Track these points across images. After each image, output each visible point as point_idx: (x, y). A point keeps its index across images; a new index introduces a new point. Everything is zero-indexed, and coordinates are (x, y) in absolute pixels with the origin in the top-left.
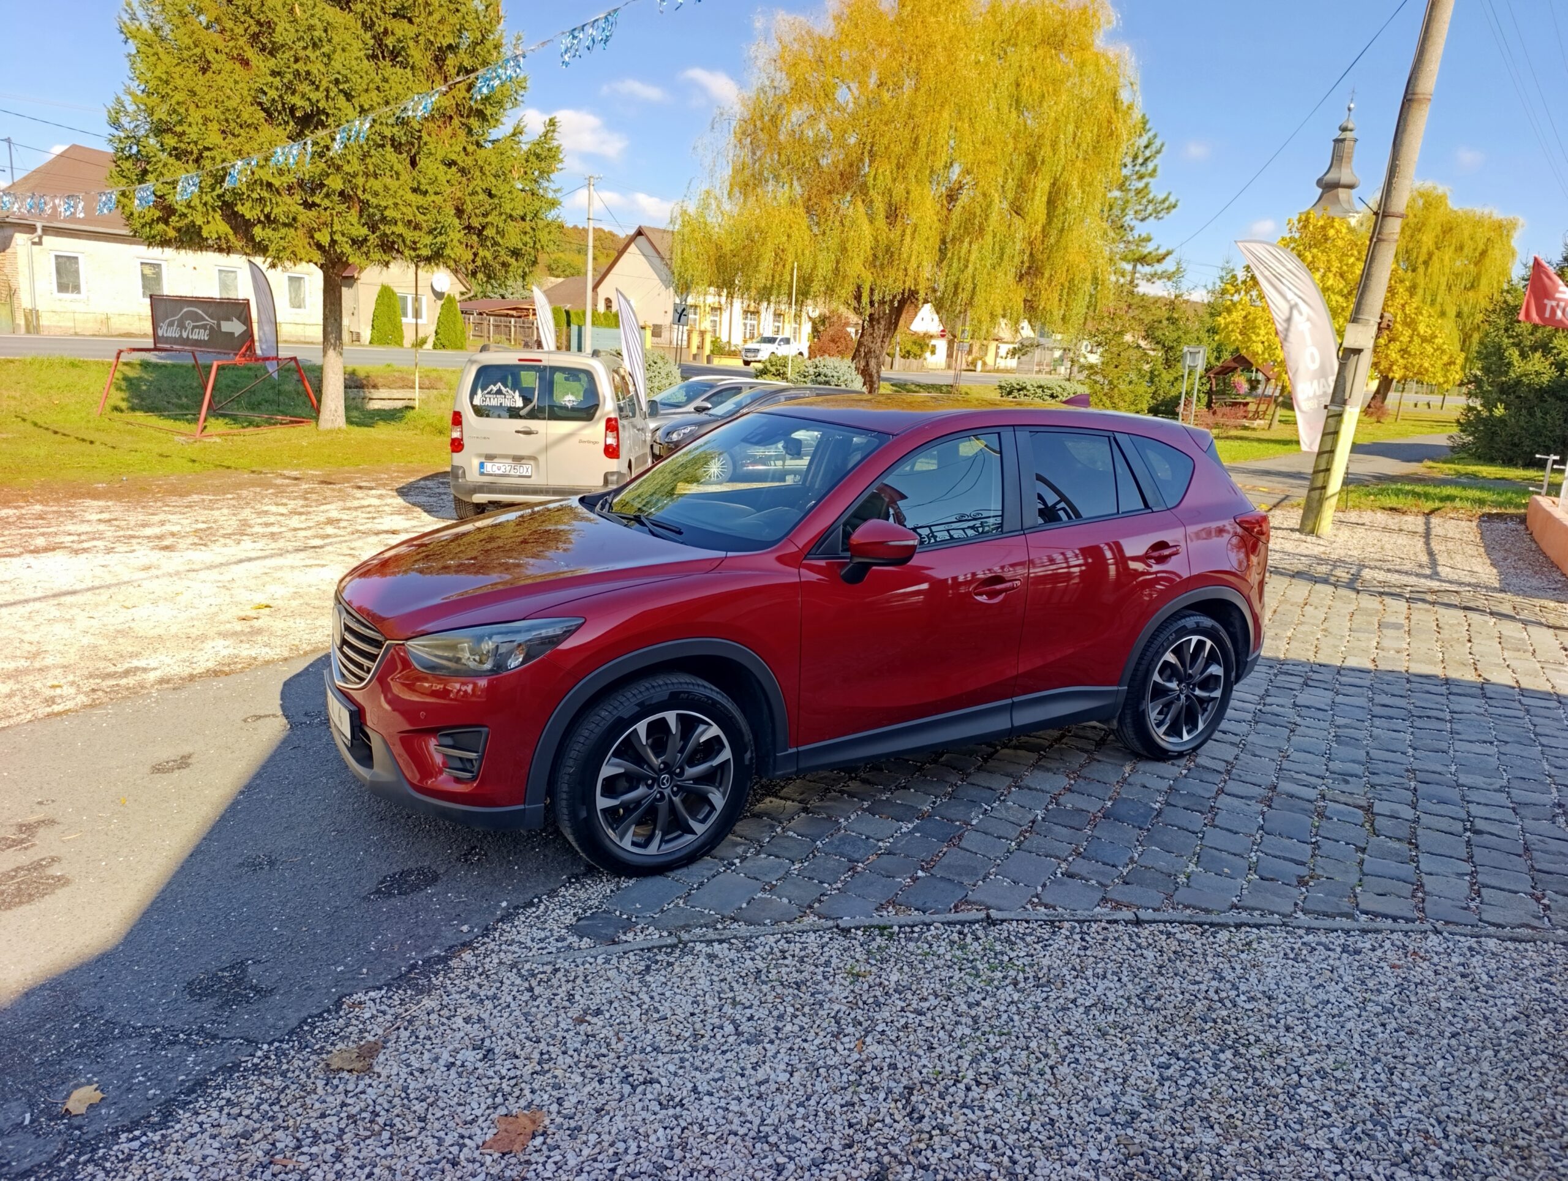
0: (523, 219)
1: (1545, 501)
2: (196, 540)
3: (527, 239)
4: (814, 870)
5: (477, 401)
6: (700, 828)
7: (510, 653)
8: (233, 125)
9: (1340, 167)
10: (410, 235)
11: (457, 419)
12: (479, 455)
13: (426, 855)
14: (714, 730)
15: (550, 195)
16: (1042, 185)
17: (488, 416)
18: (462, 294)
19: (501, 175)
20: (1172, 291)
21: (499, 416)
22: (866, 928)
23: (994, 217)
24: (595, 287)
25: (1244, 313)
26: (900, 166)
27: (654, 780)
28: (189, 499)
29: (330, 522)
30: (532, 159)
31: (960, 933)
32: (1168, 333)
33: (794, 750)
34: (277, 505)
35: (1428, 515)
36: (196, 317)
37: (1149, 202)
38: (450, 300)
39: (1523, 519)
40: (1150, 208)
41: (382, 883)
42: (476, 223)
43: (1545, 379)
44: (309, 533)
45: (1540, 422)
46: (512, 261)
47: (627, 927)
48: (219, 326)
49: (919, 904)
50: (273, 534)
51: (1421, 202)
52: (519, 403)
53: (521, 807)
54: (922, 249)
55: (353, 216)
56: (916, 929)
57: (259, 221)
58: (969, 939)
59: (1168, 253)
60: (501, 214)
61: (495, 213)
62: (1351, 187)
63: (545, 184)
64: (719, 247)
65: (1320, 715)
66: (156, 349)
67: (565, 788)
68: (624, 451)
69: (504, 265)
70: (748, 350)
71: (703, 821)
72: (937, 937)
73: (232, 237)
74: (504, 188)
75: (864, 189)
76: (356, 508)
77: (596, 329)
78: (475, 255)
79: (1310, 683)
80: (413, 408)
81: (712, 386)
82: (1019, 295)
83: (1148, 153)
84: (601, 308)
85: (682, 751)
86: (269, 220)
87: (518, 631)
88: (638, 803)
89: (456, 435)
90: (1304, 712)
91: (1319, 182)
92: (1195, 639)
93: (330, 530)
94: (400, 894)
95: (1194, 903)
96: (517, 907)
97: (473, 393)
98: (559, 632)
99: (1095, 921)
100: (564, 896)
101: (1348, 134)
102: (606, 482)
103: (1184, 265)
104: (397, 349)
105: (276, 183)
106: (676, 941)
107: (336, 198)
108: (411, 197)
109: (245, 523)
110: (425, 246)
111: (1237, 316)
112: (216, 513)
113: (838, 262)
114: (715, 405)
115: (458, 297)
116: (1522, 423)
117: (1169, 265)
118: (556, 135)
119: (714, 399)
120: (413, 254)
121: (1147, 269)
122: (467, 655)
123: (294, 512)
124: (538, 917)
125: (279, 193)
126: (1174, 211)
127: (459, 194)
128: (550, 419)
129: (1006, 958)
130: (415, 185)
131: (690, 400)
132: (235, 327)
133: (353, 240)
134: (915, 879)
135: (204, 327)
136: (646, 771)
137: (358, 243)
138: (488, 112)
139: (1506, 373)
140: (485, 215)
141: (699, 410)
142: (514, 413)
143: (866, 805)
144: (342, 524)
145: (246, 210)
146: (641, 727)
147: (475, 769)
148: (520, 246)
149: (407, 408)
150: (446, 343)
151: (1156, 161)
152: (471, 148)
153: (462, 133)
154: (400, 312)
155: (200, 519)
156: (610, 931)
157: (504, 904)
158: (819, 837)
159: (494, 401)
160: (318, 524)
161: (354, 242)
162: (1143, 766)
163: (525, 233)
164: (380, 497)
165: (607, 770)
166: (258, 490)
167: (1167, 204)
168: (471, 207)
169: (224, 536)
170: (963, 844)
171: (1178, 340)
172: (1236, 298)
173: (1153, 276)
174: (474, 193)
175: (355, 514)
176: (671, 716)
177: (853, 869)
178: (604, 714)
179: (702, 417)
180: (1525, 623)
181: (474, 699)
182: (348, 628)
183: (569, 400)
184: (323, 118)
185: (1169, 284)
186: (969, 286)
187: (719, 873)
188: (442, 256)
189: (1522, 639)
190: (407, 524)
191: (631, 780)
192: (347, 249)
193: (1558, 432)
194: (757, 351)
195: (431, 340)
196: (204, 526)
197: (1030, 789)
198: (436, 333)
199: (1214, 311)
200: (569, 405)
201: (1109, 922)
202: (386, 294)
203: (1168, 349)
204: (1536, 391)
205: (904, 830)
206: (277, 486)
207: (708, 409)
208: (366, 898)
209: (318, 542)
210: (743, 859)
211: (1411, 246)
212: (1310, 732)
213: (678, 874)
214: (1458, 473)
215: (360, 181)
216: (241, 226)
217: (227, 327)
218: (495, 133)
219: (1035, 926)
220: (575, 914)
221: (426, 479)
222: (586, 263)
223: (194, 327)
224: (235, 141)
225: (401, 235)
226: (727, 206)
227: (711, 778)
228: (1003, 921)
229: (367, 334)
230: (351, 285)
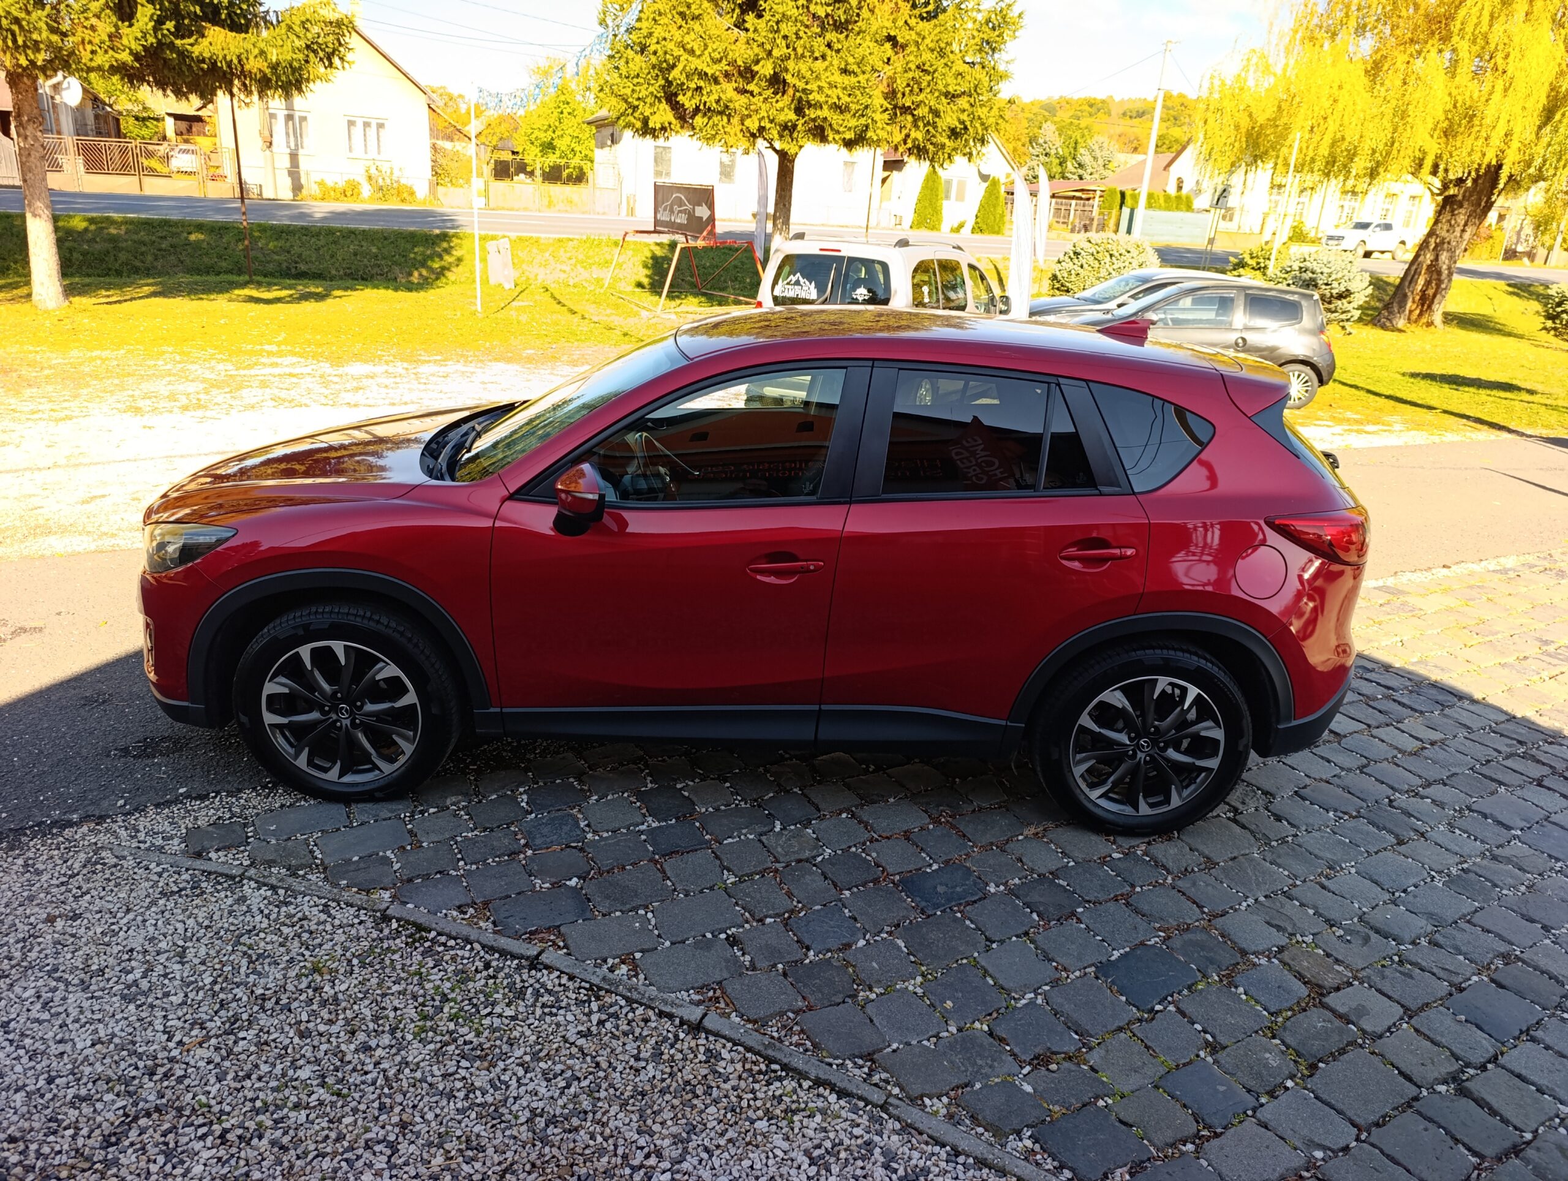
5: (777, 292)
6: (387, 767)
14: (393, 670)
24: (1167, 166)
33: (497, 710)
38: (995, 183)
48: (694, 210)
52: (814, 295)
53: (186, 704)
54: (1518, 110)
57: (701, 110)
64: (1253, 117)
66: (655, 232)
73: (675, 125)
78: (908, 136)
84: (1172, 190)
92: (1164, 680)
97: (775, 283)
98: (213, 540)
113: (1395, 131)
125: (714, 82)
135: (685, 211)
146: (304, 652)
150: (985, 227)
154: (942, 195)
156: (210, 844)
157: (183, 790)
159: (791, 292)
165: (272, 687)
176: (337, 647)
177: (515, 854)
183: (861, 293)
195: (970, 223)
198: (976, 217)
200: (860, 299)
201: (662, 1014)
202: (931, 180)
217: (698, 211)
223: (679, 212)
229: (909, 217)
230: (900, 169)
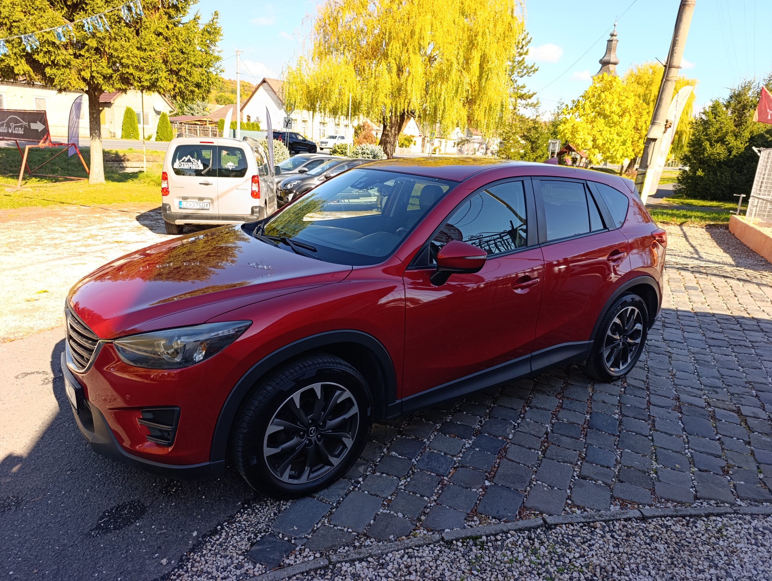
0: (201, 67)
1: (739, 218)
2: (7, 249)
3: (204, 77)
4: (415, 485)
5: (176, 166)
6: (335, 461)
7: (194, 350)
8: (30, 8)
9: (610, 54)
10: (137, 74)
11: (165, 177)
12: (179, 197)
13: (137, 489)
14: (347, 394)
15: (216, 54)
16: (476, 55)
17: (184, 175)
18: (171, 112)
19: (189, 41)
20: (535, 113)
21: (190, 175)
22: (464, 540)
23: (454, 71)
24: (241, 110)
25: (572, 124)
26: (404, 44)
27: (305, 432)
28: (8, 224)
29: (91, 236)
30: (206, 33)
31: (530, 538)
32: (533, 134)
33: (400, 401)
34: (61, 226)
35: (681, 225)
36: (16, 121)
37: (525, 67)
38: (164, 115)
39: (727, 227)
40: (525, 71)
41: (102, 518)
42: (174, 68)
43: (722, 156)
44: (78, 244)
45: (719, 178)
46: (196, 89)
47: (289, 550)
48: (29, 126)
49: (495, 513)
50: (56, 244)
51: (651, 71)
52: (201, 167)
53: (208, 463)
55: (104, 62)
56: (499, 537)
57: (48, 65)
58: (537, 545)
59: (534, 94)
60: (188, 63)
61: (185, 62)
62: (615, 64)
63: (213, 48)
64: (308, 87)
65: (680, 345)
67: (241, 443)
68: (262, 195)
69: (192, 92)
70: (322, 143)
71: (337, 456)
72: (514, 543)
73: (32, 74)
74: (190, 49)
75: (386, 56)
76: (108, 228)
77: (242, 131)
79: (667, 325)
80: (143, 172)
81: (308, 159)
82: (464, 113)
83: (524, 43)
84: (245, 121)
85: (324, 410)
86: (54, 64)
87: (201, 333)
88: (292, 449)
89: (164, 185)
90: (671, 344)
91: (601, 62)
92: (630, 308)
93: (90, 241)
94: (115, 528)
95: (672, 497)
96: (204, 536)
97: (174, 161)
98: (232, 332)
99: (617, 520)
100: (240, 522)
101: (614, 38)
102: (253, 212)
103: (540, 101)
104: (135, 140)
105: (58, 42)
106: (327, 562)
107: (93, 52)
108: (136, 52)
109: (40, 238)
110: (146, 80)
111: (568, 126)
112: (23, 232)
114: (310, 169)
115: (168, 114)
116: (711, 179)
117: (533, 100)
118: (218, 20)
119: (309, 166)
120: (139, 85)
121: (524, 102)
122: (162, 350)
123: (71, 231)
124: (221, 545)
125: (59, 49)
126: (536, 72)
127: (164, 51)
128: (219, 176)
129: (567, 560)
130: (139, 45)
131: (295, 167)
132: (38, 126)
133: (104, 76)
134: (485, 488)
135: (21, 126)
136: (299, 426)
137: (107, 78)
138: (180, 6)
139: (703, 154)
140: (180, 64)
141: (301, 172)
142: (198, 173)
143: (438, 426)
144: (98, 238)
145: (40, 58)
146: (296, 396)
147: (170, 437)
148: (200, 81)
149: (140, 172)
150: (163, 138)
151: (528, 47)
152: (170, 26)
153: (165, 18)
154: (136, 121)
155: (12, 236)
156: (276, 556)
157: (195, 534)
158: (414, 456)
159: (186, 166)
160: (84, 238)
161: (105, 77)
162: (600, 387)
163: (203, 75)
164: (123, 221)
165: (271, 429)
166: (51, 218)
167: (533, 69)
168: (171, 59)
169: (25, 246)
170: (509, 456)
171: (538, 138)
172: (568, 117)
173: (527, 105)
174: (173, 51)
175: (107, 231)
176: (317, 387)
177: (441, 481)
178: (269, 388)
179: (304, 176)
180: (758, 284)
181: (169, 379)
182: (72, 327)
183: (230, 165)
184: (84, 6)
185: (534, 109)
186: (442, 108)
187: (350, 492)
188: (156, 86)
189: (761, 295)
190: (138, 238)
191: (287, 434)
192: (101, 81)
193: (728, 183)
194: (327, 143)
195: (154, 136)
196: (14, 240)
197: (537, 408)
198: (157, 133)
199: (555, 125)
200: (230, 168)
201: (626, 520)
202: (129, 113)
203: (533, 142)
204: (718, 163)
205: (467, 446)
206: (62, 216)
207: (305, 171)
208: (88, 535)
209: (83, 249)
210: (365, 477)
211: (647, 92)
212: (680, 357)
213: (321, 494)
214: (682, 203)
215: (107, 42)
216: (38, 67)
217: (34, 126)
218: (184, 20)
219: (577, 527)
220: (249, 539)
221: (149, 211)
222: (236, 98)
223: (15, 127)
224: (31, 18)
225: (132, 74)
226: (312, 65)
227: (343, 426)
228: (556, 525)
229: (119, 133)
230: (109, 107)
